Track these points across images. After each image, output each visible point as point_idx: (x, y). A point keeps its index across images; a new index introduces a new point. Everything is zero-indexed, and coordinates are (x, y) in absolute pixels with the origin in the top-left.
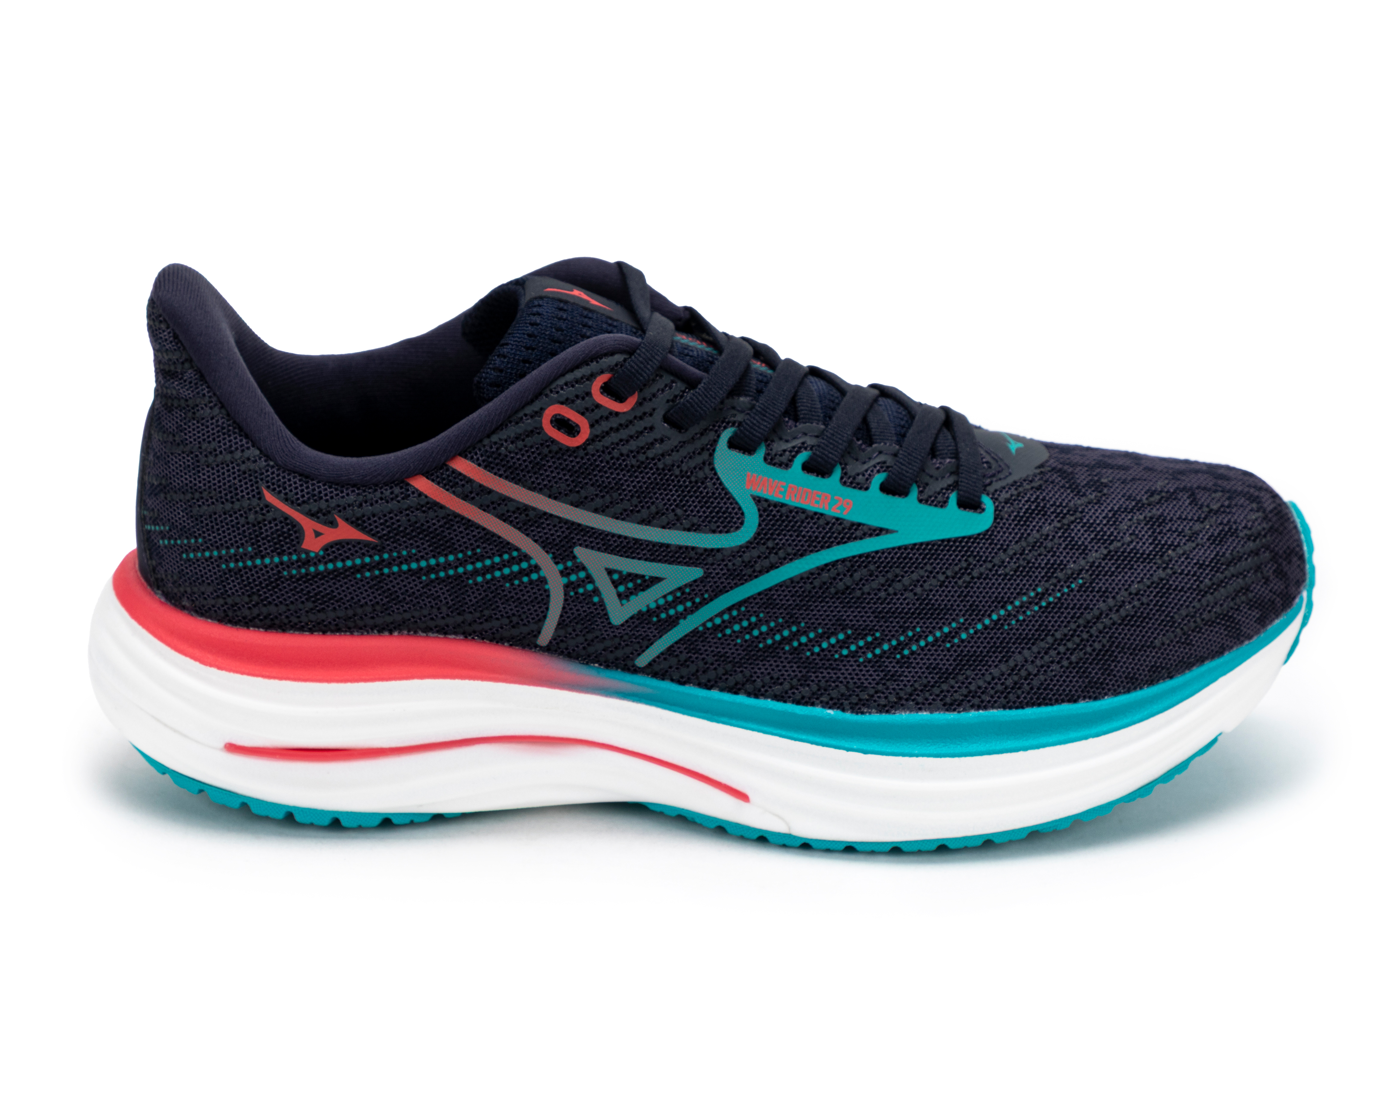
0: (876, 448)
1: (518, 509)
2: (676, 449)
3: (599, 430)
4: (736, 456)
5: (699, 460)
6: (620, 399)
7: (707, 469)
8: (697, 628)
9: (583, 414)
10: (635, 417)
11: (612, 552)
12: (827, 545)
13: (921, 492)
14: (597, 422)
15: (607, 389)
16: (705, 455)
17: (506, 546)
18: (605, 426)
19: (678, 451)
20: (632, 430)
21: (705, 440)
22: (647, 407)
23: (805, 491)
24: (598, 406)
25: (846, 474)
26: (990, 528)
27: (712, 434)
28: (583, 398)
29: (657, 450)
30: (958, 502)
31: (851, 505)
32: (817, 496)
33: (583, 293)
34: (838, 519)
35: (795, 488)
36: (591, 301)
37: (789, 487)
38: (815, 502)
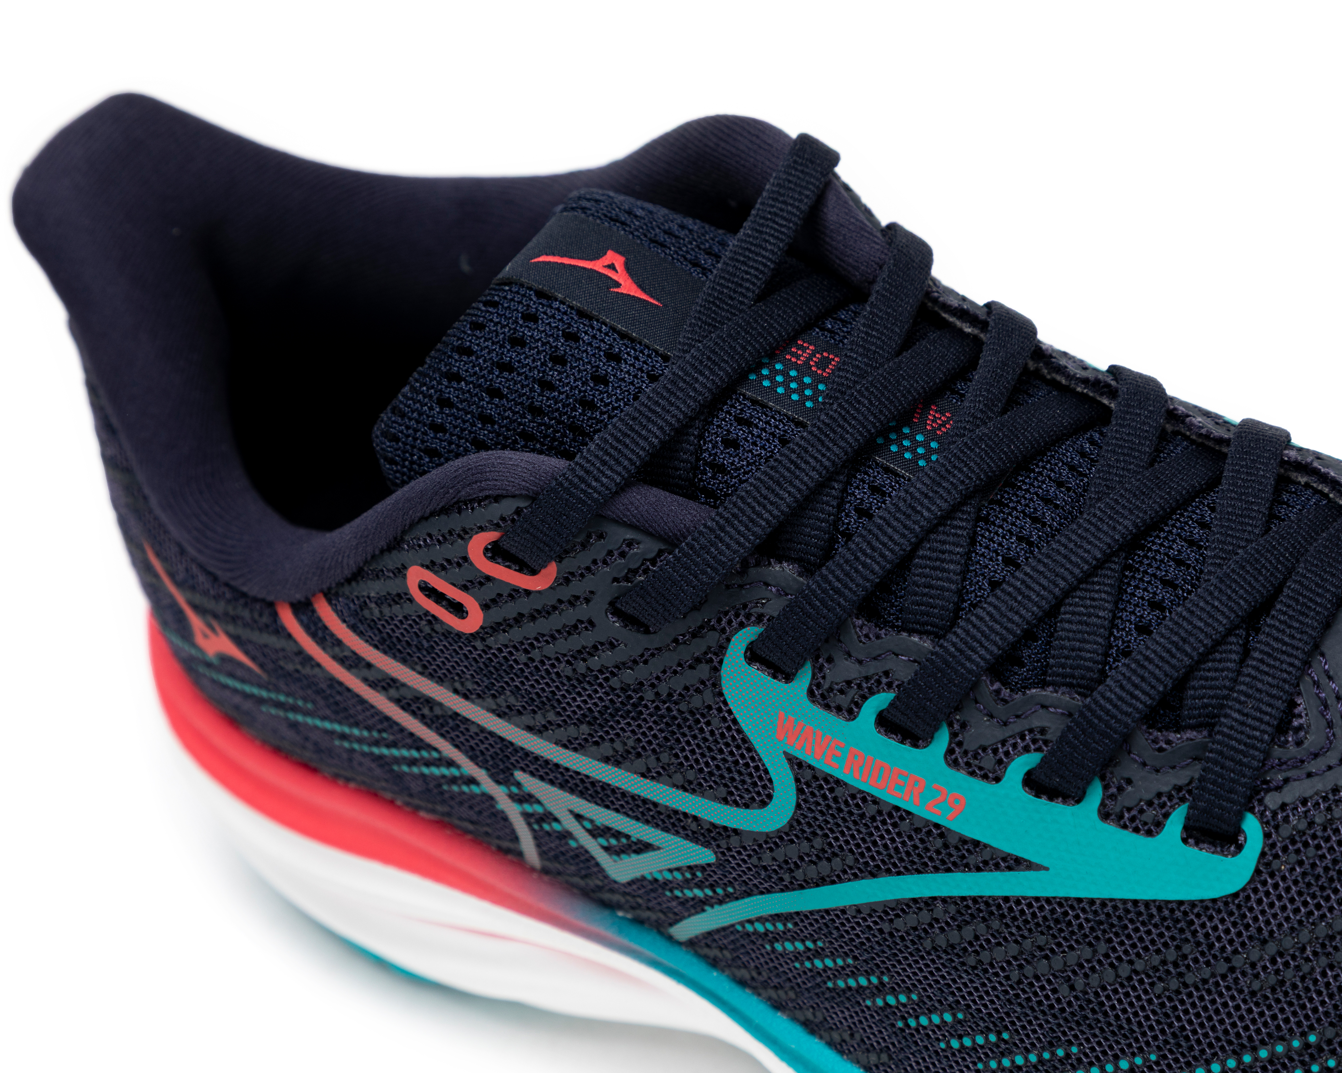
0: (1032, 696)
2: (642, 658)
3: (497, 614)
4: (761, 677)
5: (691, 678)
6: (527, 569)
7: (709, 693)
8: (733, 926)
9: (465, 587)
10: (561, 601)
13: (1108, 797)
14: (493, 601)
15: (497, 553)
16: (704, 670)
18: (509, 610)
19: (646, 662)
20: (558, 621)
21: (697, 648)
22: (577, 587)
23: (879, 765)
24: (488, 578)
25: (960, 744)
26: (1244, 889)
27: (712, 638)
28: (459, 565)
29: (607, 658)
30: (1186, 828)
31: (963, 806)
32: (901, 778)
33: (619, 261)
34: (937, 826)
35: (862, 756)
36: (618, 285)
37: (852, 753)
38: (897, 789)
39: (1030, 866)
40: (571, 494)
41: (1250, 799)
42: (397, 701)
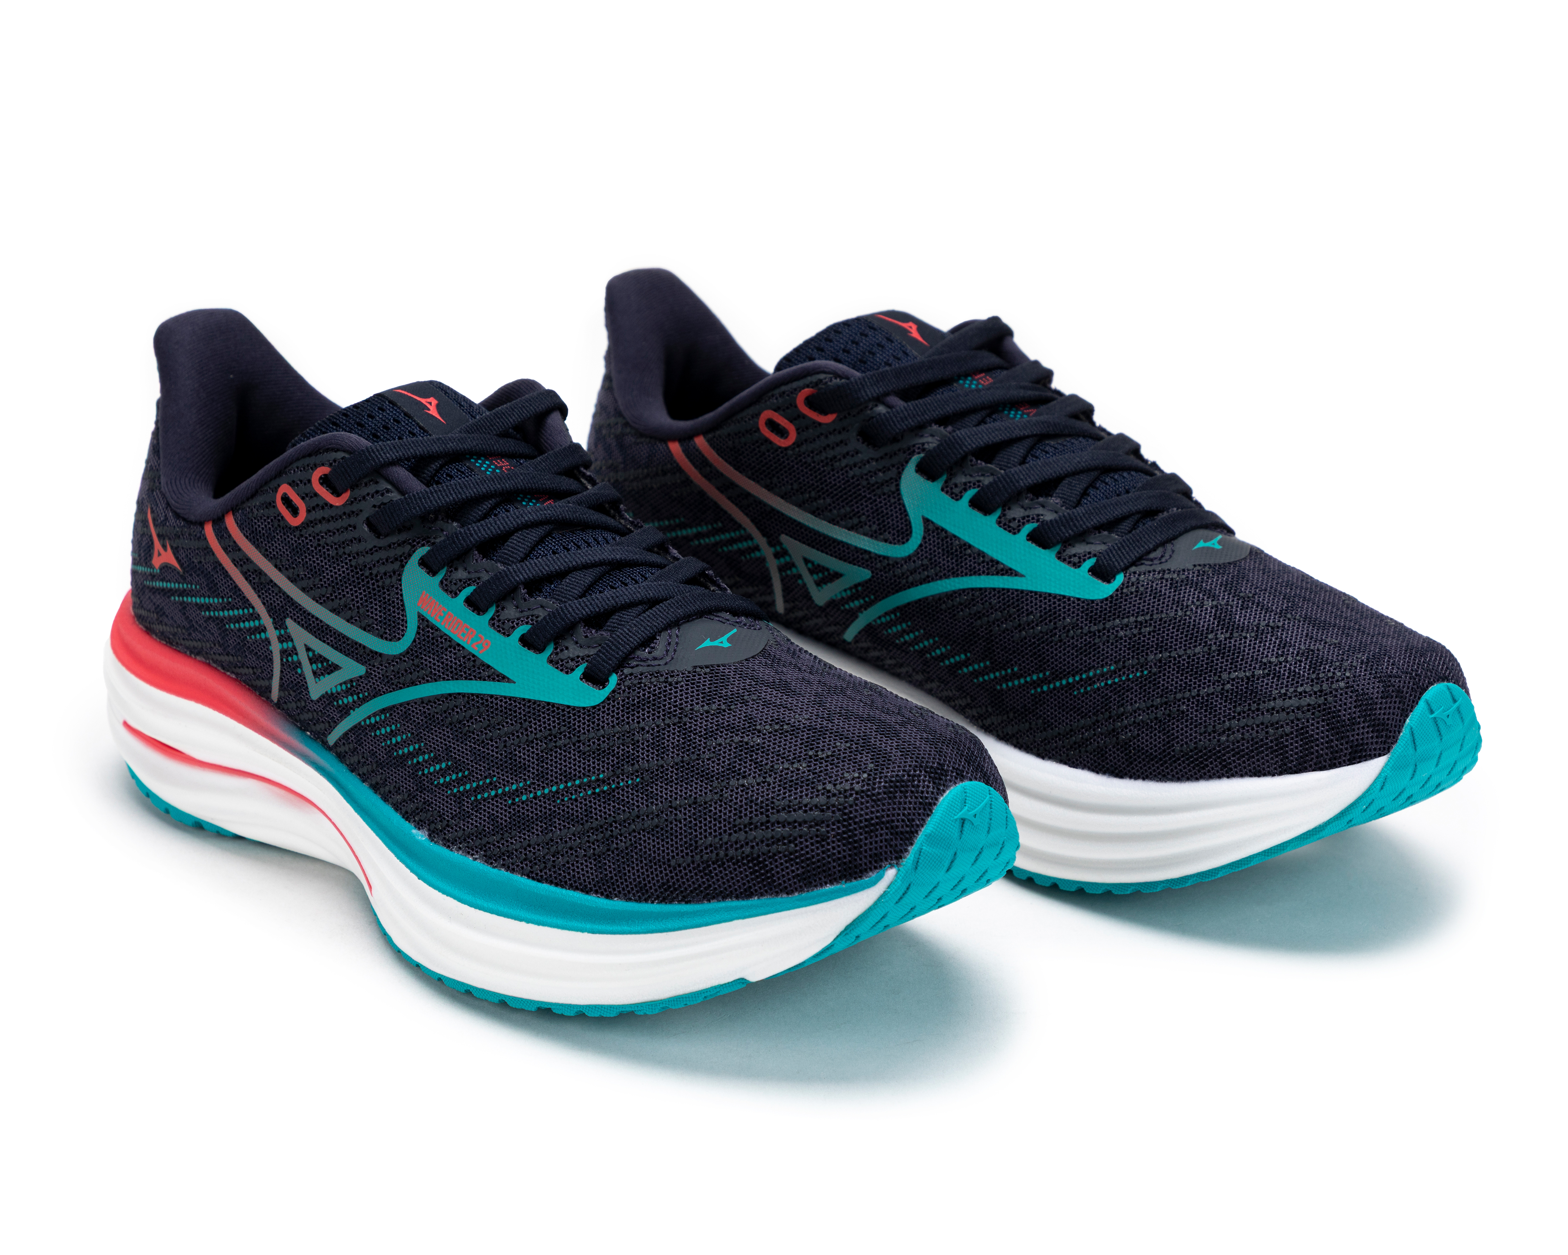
0: (538, 600)
1: (256, 571)
2: (371, 552)
3: (313, 516)
4: (422, 573)
5: (389, 567)
6: (337, 493)
7: (394, 579)
8: (360, 723)
9: (303, 498)
10: (344, 513)
11: (310, 631)
12: (456, 677)
13: (555, 653)
14: (314, 508)
15: (325, 481)
16: (397, 565)
17: (246, 604)
18: (318, 514)
19: (372, 554)
20: (339, 524)
21: (399, 551)
22: (355, 507)
23: (458, 622)
24: (316, 495)
25: (498, 616)
26: (598, 705)
27: (408, 548)
28: (305, 484)
29: (355, 548)
30: (583, 674)
31: (488, 646)
32: (465, 629)
33: (434, 402)
34: (474, 656)
35: (452, 616)
36: (429, 409)
37: (449, 614)
38: (462, 635)
39: (509, 681)
40: (370, 455)
41: (618, 668)
42: (244, 574)
